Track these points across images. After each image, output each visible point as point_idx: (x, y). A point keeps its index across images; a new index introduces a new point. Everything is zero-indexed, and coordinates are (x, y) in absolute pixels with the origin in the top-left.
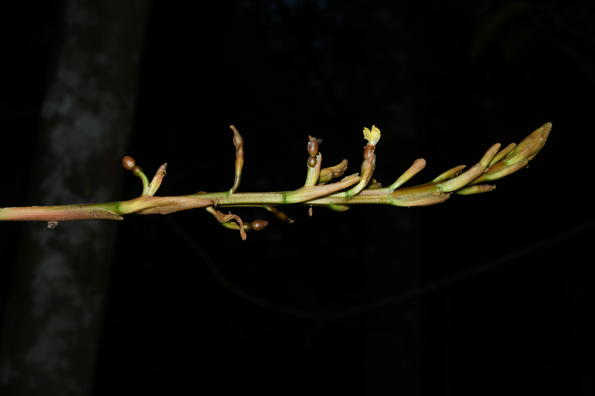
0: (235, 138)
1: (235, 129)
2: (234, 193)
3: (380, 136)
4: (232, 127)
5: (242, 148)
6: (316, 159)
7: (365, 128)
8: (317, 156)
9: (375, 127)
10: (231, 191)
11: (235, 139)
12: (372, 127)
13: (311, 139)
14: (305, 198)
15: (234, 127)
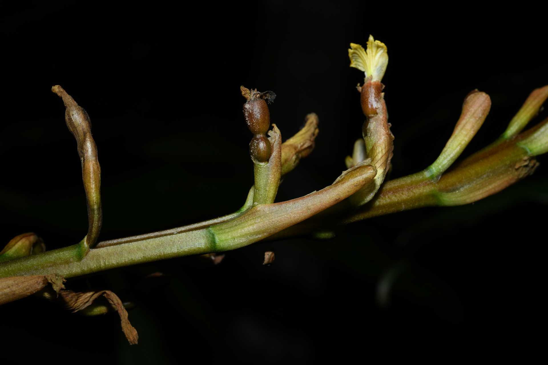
0: (69, 116)
1: (65, 93)
2: (94, 245)
3: (387, 60)
4: (56, 89)
5: (92, 139)
6: (268, 141)
7: (352, 45)
8: (270, 133)
9: (375, 39)
10: (85, 243)
11: (70, 119)
12: (367, 40)
13: (247, 96)
14: (260, 236)
15: (62, 90)
